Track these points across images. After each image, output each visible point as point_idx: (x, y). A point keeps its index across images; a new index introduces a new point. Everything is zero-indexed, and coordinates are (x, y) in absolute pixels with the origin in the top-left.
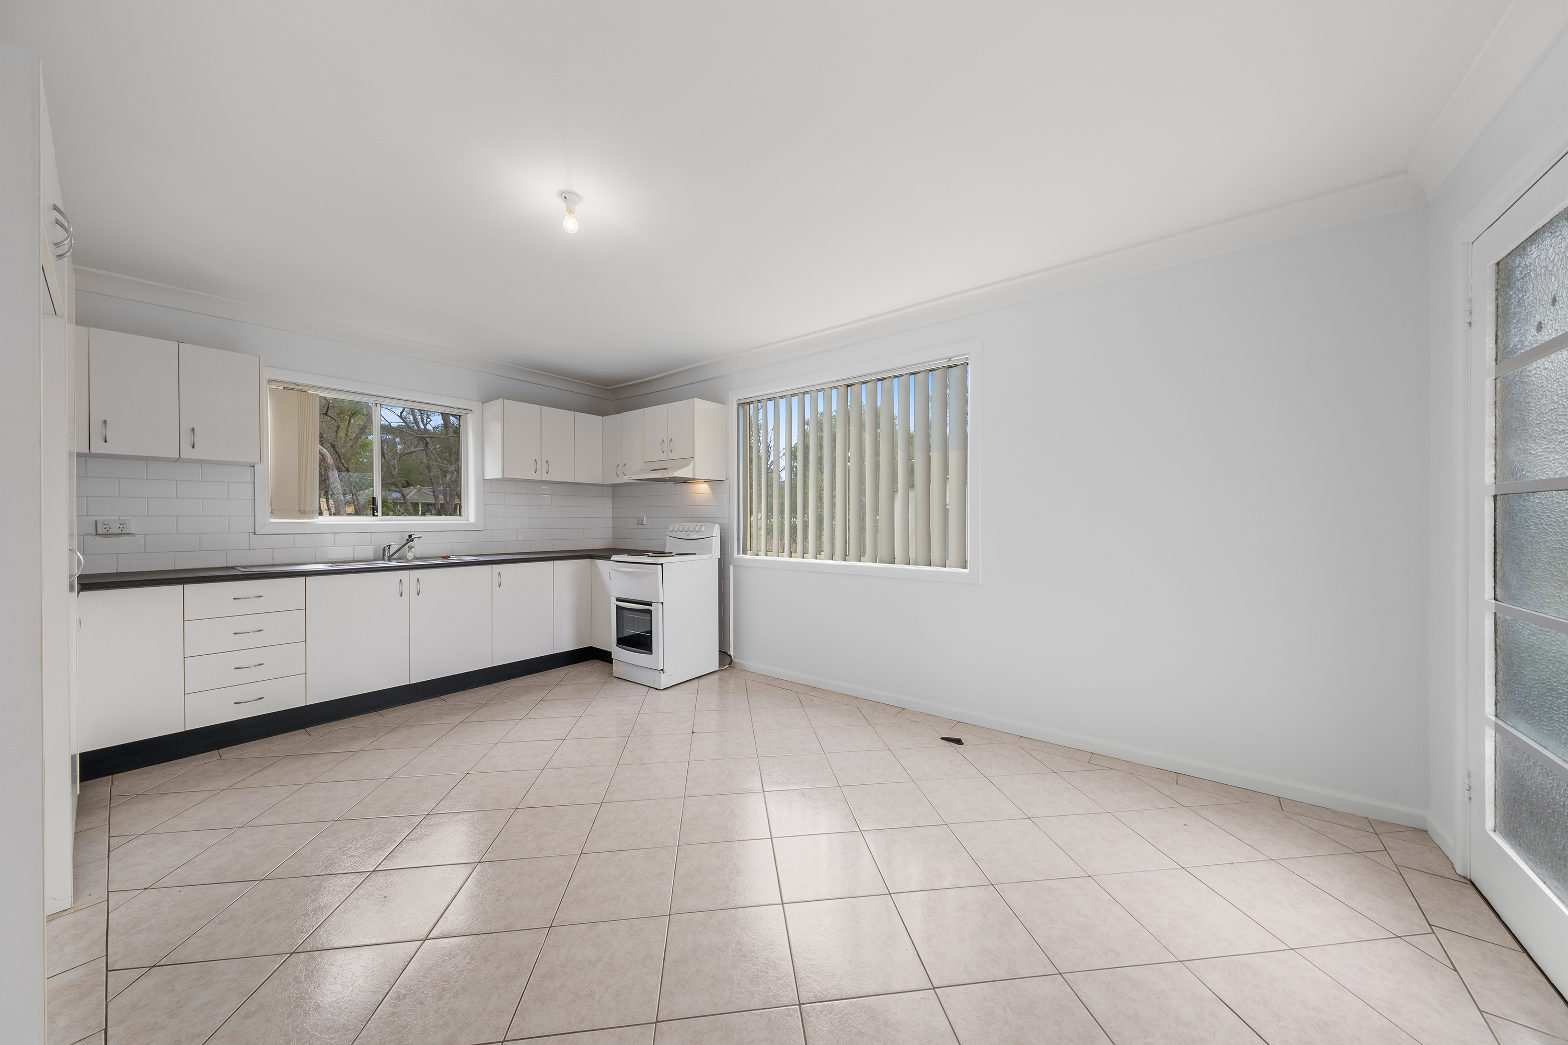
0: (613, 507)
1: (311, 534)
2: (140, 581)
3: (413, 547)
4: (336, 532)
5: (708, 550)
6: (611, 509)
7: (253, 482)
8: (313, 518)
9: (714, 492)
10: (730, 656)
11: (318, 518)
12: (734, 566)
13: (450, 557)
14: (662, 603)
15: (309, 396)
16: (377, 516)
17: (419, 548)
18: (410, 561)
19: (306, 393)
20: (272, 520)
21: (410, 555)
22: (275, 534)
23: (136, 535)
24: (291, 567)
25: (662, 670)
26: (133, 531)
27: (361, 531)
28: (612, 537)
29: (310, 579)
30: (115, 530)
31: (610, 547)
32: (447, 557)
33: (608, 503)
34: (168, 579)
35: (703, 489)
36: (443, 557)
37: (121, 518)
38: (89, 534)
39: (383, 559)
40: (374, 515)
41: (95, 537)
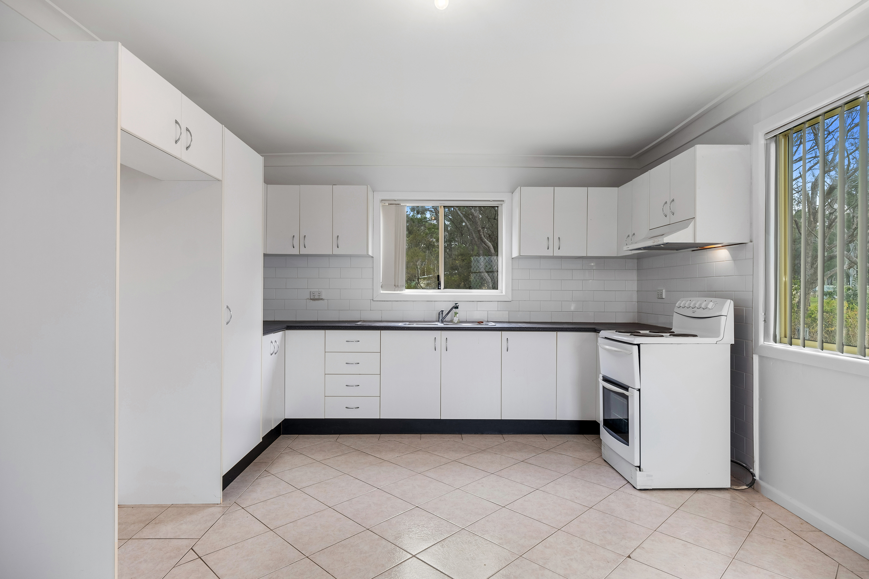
0: (637, 280)
1: (401, 301)
2: (307, 326)
3: (458, 313)
4: (413, 300)
5: (714, 333)
6: (636, 281)
7: (373, 267)
8: (402, 290)
9: (735, 258)
10: (753, 475)
11: (405, 290)
12: (761, 357)
13: (483, 323)
14: (639, 390)
15: (402, 207)
16: (440, 289)
17: (463, 314)
18: (456, 324)
19: (400, 205)
20: (382, 292)
21: (456, 320)
22: (382, 301)
23: (325, 300)
24: (390, 323)
25: (639, 467)
26: (323, 297)
27: (430, 301)
28: (636, 311)
29: (383, 332)
30: (316, 297)
31: (634, 322)
32: (480, 322)
33: (634, 275)
34: (318, 326)
35: (723, 254)
36: (478, 323)
37: (320, 290)
38: (308, 299)
39: (439, 321)
40: (439, 289)
41: (310, 300)
